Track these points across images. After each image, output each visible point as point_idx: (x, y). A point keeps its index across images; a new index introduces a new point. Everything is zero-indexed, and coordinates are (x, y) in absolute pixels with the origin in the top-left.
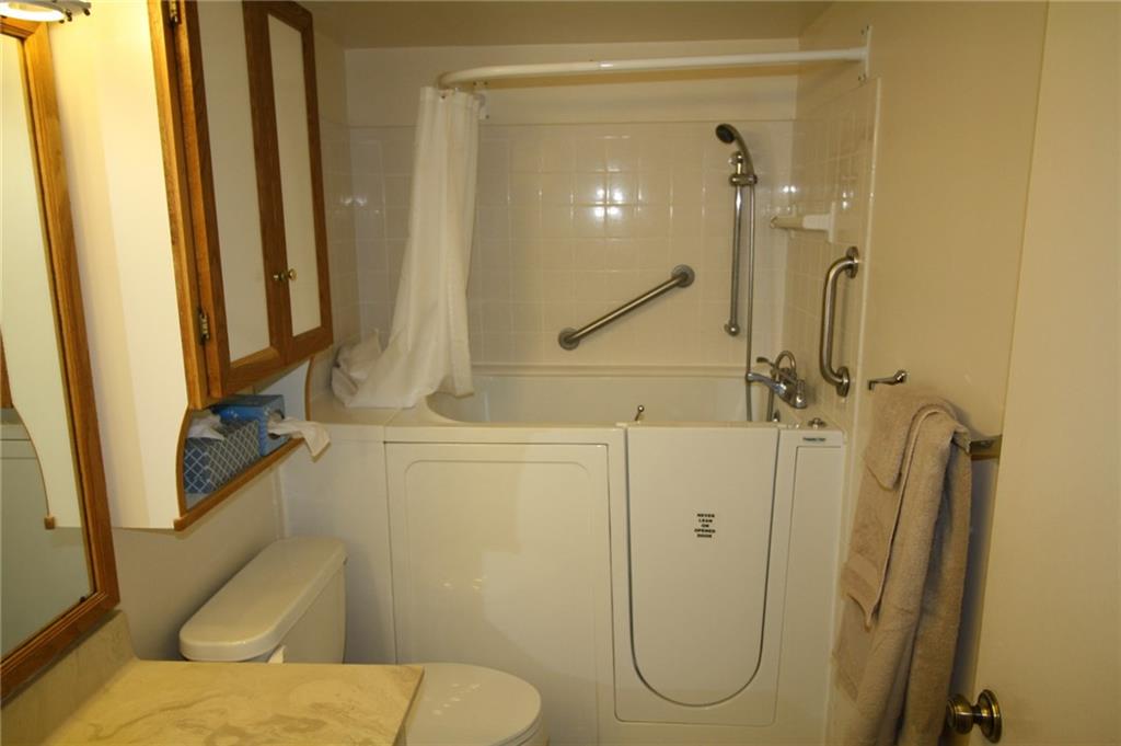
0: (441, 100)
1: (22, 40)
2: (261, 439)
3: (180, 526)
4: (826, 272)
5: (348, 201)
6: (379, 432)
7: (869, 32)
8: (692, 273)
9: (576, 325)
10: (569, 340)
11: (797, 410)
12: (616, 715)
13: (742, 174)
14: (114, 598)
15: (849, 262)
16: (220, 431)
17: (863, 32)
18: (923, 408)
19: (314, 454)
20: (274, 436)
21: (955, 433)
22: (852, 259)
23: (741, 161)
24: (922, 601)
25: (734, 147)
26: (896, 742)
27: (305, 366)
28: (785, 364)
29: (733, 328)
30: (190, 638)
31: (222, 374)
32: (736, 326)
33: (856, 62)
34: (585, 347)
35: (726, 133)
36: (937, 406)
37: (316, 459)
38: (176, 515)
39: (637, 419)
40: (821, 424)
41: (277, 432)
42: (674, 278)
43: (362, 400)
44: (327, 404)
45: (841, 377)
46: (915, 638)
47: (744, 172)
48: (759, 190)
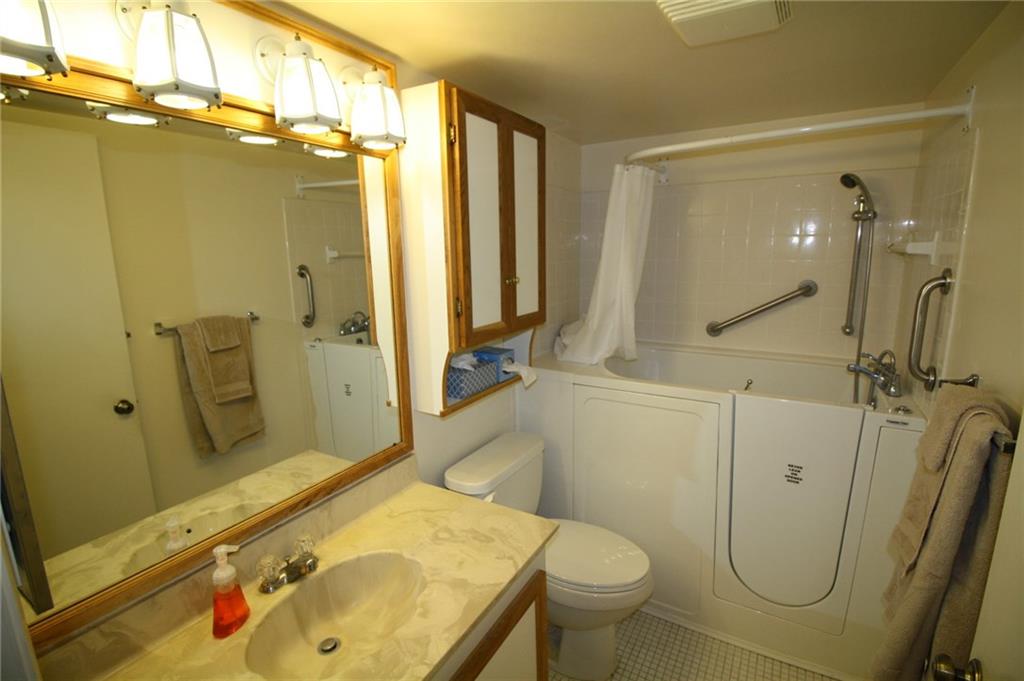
0: (626, 172)
1: (384, 159)
2: (498, 374)
3: (443, 415)
4: (919, 289)
5: (577, 238)
6: (570, 377)
7: (974, 91)
8: (816, 285)
9: (720, 319)
10: (714, 330)
11: (891, 398)
12: (714, 593)
13: (864, 210)
14: (410, 446)
15: (943, 281)
16: (474, 367)
17: (968, 91)
18: (972, 408)
19: (527, 385)
20: (506, 372)
21: (996, 433)
22: (945, 278)
23: (862, 201)
24: (953, 570)
25: (857, 190)
26: (921, 678)
27: (529, 333)
28: (886, 360)
29: (849, 329)
30: (451, 477)
31: (467, 335)
32: (851, 327)
33: (961, 116)
34: (726, 335)
35: (849, 181)
36: (986, 408)
37: (527, 388)
38: (441, 409)
39: (746, 389)
40: (907, 411)
41: (508, 370)
42: (800, 289)
43: (567, 357)
44: (549, 358)
45: (928, 375)
46: (943, 600)
47: (866, 208)
48: (877, 224)
